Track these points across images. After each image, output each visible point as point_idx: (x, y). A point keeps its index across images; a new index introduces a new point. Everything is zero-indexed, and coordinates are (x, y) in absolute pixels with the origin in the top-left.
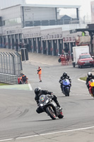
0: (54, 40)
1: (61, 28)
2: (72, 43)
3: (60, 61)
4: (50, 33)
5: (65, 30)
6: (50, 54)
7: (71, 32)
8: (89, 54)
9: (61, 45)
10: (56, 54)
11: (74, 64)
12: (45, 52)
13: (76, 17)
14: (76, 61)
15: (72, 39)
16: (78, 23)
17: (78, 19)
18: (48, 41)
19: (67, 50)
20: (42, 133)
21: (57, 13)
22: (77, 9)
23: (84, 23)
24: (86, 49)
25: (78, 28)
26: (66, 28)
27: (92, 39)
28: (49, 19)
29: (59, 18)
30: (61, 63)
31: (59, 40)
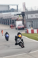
0: (8, 19)
1: (11, 14)
2: (15, 20)
3: (10, 27)
4: (6, 16)
5: (12, 14)
6: (6, 24)
7: (15, 15)
8: (22, 24)
9: (11, 21)
10: (9, 24)
11: (16, 28)
12: (4, 24)
13: (17, 9)
14: (17, 27)
15: (15, 18)
16: (18, 11)
17: (17, 10)
18: (6, 19)
19: (13, 23)
20: (3, 57)
21: (9, 7)
22: (17, 6)
23: (20, 11)
24: (21, 22)
25: (18, 13)
26: (13, 13)
27: (23, 18)
28: (6, 10)
29: (10, 10)
30: (11, 28)
31: (10, 19)
